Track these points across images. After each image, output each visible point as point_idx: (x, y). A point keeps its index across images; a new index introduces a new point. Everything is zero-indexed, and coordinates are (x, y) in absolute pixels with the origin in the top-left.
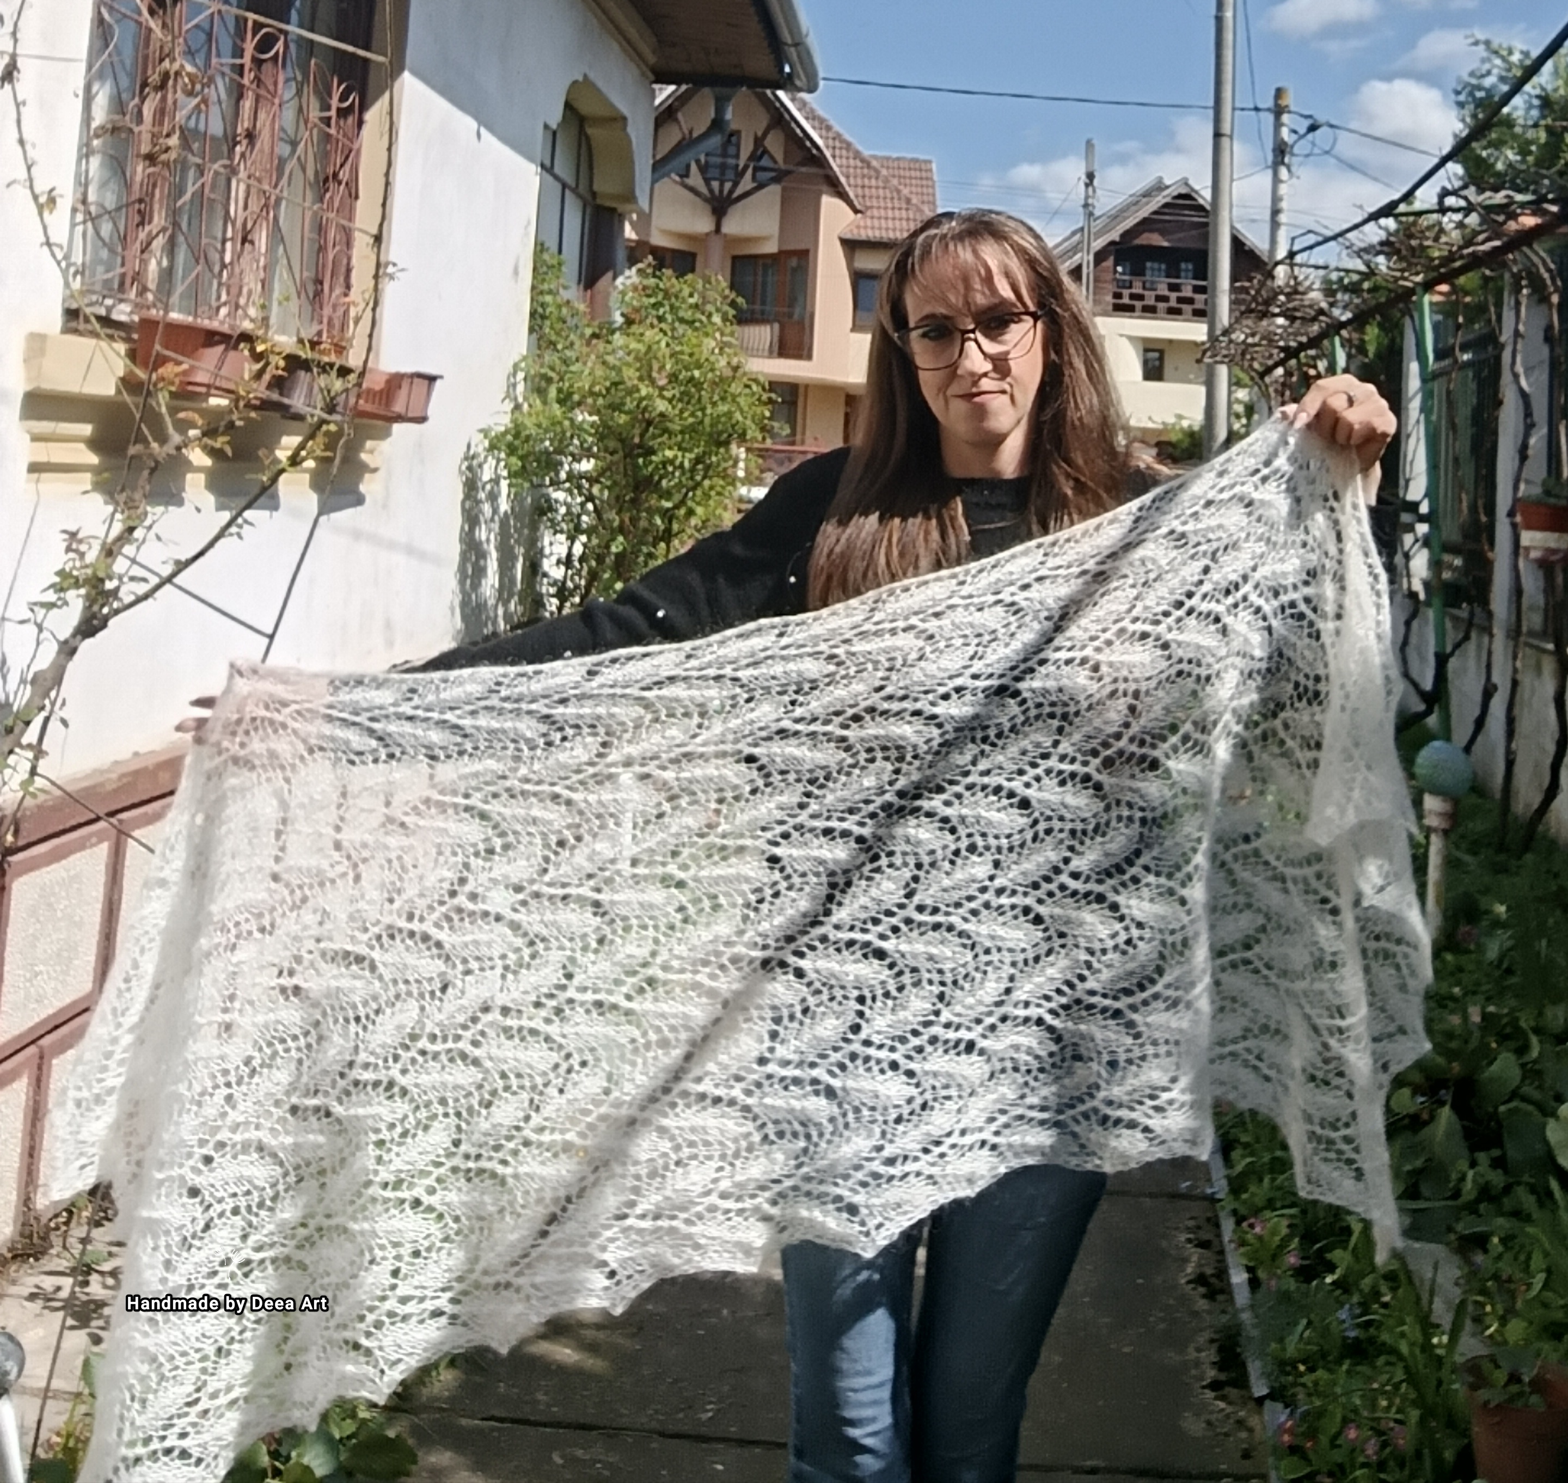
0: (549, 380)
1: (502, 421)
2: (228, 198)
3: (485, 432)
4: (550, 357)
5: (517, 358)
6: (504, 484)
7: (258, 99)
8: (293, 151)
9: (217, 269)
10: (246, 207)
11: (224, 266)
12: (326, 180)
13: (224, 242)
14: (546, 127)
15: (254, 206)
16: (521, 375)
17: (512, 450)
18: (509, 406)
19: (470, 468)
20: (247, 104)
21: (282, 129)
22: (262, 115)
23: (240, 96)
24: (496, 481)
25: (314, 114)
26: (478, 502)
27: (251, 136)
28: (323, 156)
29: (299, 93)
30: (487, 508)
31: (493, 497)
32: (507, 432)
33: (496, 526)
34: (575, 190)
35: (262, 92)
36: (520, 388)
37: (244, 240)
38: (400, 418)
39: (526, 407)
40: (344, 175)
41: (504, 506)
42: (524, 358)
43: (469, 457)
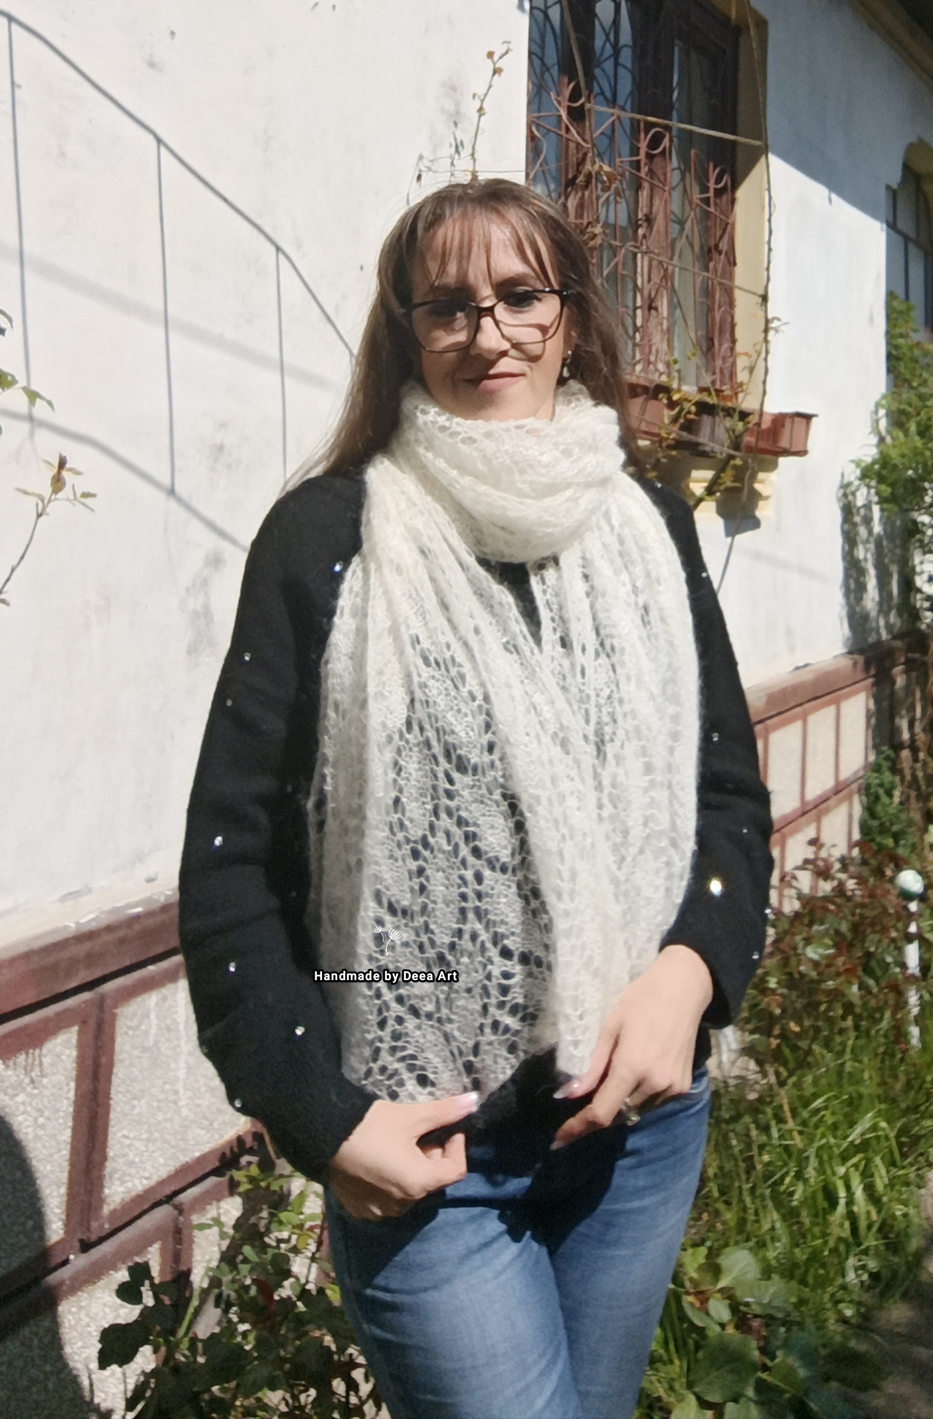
0: (908, 416)
1: (869, 453)
2: (635, 272)
3: (858, 463)
4: (906, 394)
5: (878, 397)
6: (876, 509)
7: (652, 187)
8: (682, 230)
9: (631, 332)
10: (649, 280)
11: (636, 329)
12: (710, 251)
13: (635, 309)
14: (888, 187)
15: (656, 279)
16: (882, 412)
17: (881, 479)
18: (874, 440)
19: (845, 495)
20: (644, 194)
21: (672, 212)
22: (656, 202)
23: (639, 187)
24: (868, 506)
25: (696, 196)
26: (855, 525)
27: (649, 220)
28: (706, 231)
29: (683, 179)
30: (863, 531)
31: (868, 521)
32: (874, 463)
33: (872, 546)
34: (917, 243)
35: (656, 182)
36: (883, 424)
37: (650, 308)
38: (786, 452)
39: (889, 440)
40: (724, 245)
41: (877, 528)
42: (884, 397)
43: (845, 486)
